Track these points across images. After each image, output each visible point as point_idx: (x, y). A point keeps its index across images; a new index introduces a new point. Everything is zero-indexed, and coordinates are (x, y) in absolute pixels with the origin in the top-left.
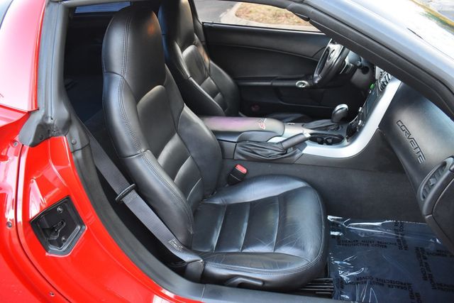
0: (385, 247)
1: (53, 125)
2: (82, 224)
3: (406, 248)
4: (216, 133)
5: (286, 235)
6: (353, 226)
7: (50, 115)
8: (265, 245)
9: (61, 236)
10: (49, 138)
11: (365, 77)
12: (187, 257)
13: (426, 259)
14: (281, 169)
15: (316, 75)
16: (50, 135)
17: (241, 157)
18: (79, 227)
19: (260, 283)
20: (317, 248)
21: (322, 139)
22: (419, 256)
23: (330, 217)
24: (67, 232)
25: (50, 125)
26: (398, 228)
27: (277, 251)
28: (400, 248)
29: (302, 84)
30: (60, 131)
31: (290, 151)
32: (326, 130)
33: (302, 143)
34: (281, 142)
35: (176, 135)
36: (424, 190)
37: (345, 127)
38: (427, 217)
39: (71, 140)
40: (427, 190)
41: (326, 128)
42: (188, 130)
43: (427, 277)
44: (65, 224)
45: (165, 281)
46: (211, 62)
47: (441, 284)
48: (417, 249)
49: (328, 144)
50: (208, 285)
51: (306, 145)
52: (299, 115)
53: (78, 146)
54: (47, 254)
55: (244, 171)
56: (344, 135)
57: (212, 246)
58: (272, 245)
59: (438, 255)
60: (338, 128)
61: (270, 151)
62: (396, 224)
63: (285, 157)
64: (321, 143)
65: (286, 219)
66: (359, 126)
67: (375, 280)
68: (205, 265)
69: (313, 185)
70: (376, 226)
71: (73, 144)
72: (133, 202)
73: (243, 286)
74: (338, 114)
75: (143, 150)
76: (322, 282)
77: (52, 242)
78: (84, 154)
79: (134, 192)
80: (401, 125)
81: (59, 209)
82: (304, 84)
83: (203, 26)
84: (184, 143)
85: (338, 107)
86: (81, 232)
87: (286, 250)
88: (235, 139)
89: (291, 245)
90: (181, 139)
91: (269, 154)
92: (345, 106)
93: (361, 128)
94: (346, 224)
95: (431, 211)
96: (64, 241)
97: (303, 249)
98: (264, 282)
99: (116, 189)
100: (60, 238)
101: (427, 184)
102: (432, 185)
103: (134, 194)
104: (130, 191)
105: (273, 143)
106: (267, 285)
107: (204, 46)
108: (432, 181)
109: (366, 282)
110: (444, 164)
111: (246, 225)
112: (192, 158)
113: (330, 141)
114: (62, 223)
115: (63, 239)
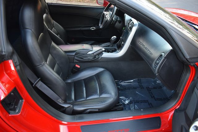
0: (136, 89)
1: (6, 55)
2: (22, 99)
3: (143, 88)
4: (66, 52)
5: (103, 90)
6: (122, 83)
7: (4, 50)
8: (95, 95)
9: (15, 106)
10: (3, 61)
11: (120, 24)
12: (66, 106)
13: (150, 91)
14: (94, 64)
15: (100, 25)
16: (3, 60)
17: (77, 61)
18: (21, 101)
19: (97, 110)
20: (115, 92)
21: (108, 50)
22: (148, 90)
23: (116, 81)
24: (17, 104)
25: (4, 55)
26: (139, 81)
27: (101, 96)
28: (141, 88)
29: (93, 28)
30: (9, 58)
31: (97, 57)
32: (109, 47)
33: (101, 53)
34: (93, 53)
35: (50, 54)
36: (155, 65)
37: (116, 45)
38: (157, 75)
39: (14, 61)
40: (156, 65)
41: (108, 46)
42: (55, 52)
43: (153, 97)
44: (15, 100)
45: (60, 117)
46: (54, 21)
47: (157, 99)
48: (147, 88)
49: (111, 52)
50: (77, 115)
51: (103, 54)
52: (93, 42)
53: (18, 63)
54: (10, 115)
55: (79, 67)
56: (116, 48)
57: (73, 100)
58: (98, 95)
59: (154, 89)
60: (113, 46)
61: (89, 58)
62: (138, 80)
63: (96, 59)
64: (108, 52)
65: (101, 84)
66: (122, 44)
67: (136, 101)
68: (73, 108)
69: (107, 69)
70: (132, 82)
71: (15, 63)
72: (41, 86)
73: (91, 113)
74: (113, 40)
75: (44, 62)
76: (118, 105)
77: (11, 110)
78: (20, 67)
79: (40, 81)
80: (140, 42)
81: (12, 94)
82: (94, 28)
83: (48, 4)
84: (54, 58)
85: (113, 37)
86: (22, 103)
87: (104, 96)
88: (74, 54)
89: (106, 93)
90: (52, 56)
91: (89, 59)
92: (115, 37)
93: (123, 45)
94: (120, 83)
95: (158, 72)
96: (16, 108)
97: (111, 94)
98: (99, 109)
99: (33, 81)
100: (14, 107)
101: (155, 63)
102: (158, 63)
103: (40, 83)
104: (39, 81)
105: (90, 54)
106: (100, 110)
107: (50, 14)
108: (158, 62)
109: (133, 103)
110: (161, 55)
111: (84, 89)
112: (58, 64)
113: (111, 51)
114: (14, 100)
115: (16, 107)
